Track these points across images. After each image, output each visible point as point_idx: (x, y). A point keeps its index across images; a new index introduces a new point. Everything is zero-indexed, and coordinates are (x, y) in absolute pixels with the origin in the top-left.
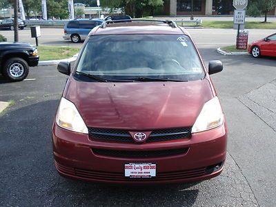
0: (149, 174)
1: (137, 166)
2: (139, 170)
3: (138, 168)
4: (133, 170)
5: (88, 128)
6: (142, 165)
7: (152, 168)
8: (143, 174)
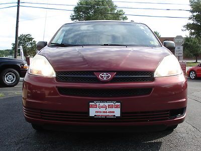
0: (113, 114)
1: (102, 104)
2: (104, 110)
3: (102, 107)
4: (98, 109)
5: (56, 72)
6: (107, 104)
7: (117, 107)
8: (108, 114)
